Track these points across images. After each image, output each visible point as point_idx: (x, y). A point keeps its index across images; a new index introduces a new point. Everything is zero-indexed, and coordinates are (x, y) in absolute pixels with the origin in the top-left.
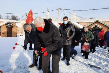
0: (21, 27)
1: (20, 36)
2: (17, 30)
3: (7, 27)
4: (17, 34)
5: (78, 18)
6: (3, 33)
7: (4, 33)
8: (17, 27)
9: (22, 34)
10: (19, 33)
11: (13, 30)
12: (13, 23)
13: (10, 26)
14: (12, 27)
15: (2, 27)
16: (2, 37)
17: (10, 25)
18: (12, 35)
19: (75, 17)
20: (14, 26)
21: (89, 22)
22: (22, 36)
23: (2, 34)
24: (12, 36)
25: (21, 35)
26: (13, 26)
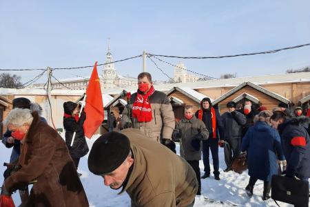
5: (192, 76)
12: (5, 96)
14: (4, 108)
19: (184, 73)
20: (11, 106)
21: (225, 88)
26: (7, 104)
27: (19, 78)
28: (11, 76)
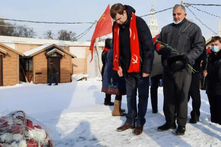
0: (84, 57)
1: (81, 80)
2: (73, 65)
3: (48, 57)
4: (73, 76)
6: (36, 74)
7: (40, 73)
8: (73, 57)
9: (86, 76)
10: (78, 72)
11: (64, 64)
12: (62, 46)
13: (55, 55)
14: (60, 57)
15: (36, 57)
16: (36, 83)
17: (56, 52)
18: (61, 78)
20: (66, 55)
22: (86, 80)
23: (35, 76)
24: (60, 80)
25: (83, 78)
26: (63, 54)
27: (74, 34)
28: (68, 32)
